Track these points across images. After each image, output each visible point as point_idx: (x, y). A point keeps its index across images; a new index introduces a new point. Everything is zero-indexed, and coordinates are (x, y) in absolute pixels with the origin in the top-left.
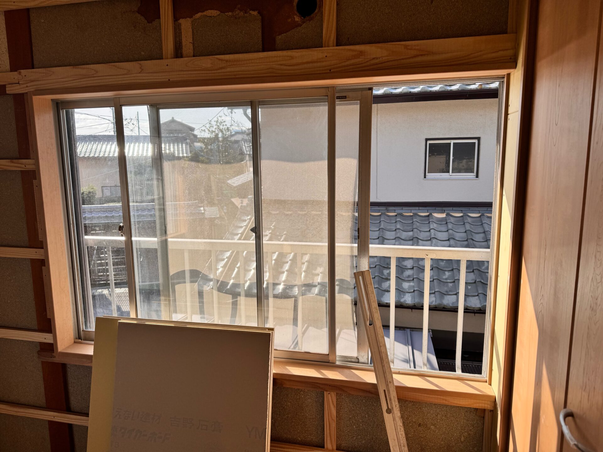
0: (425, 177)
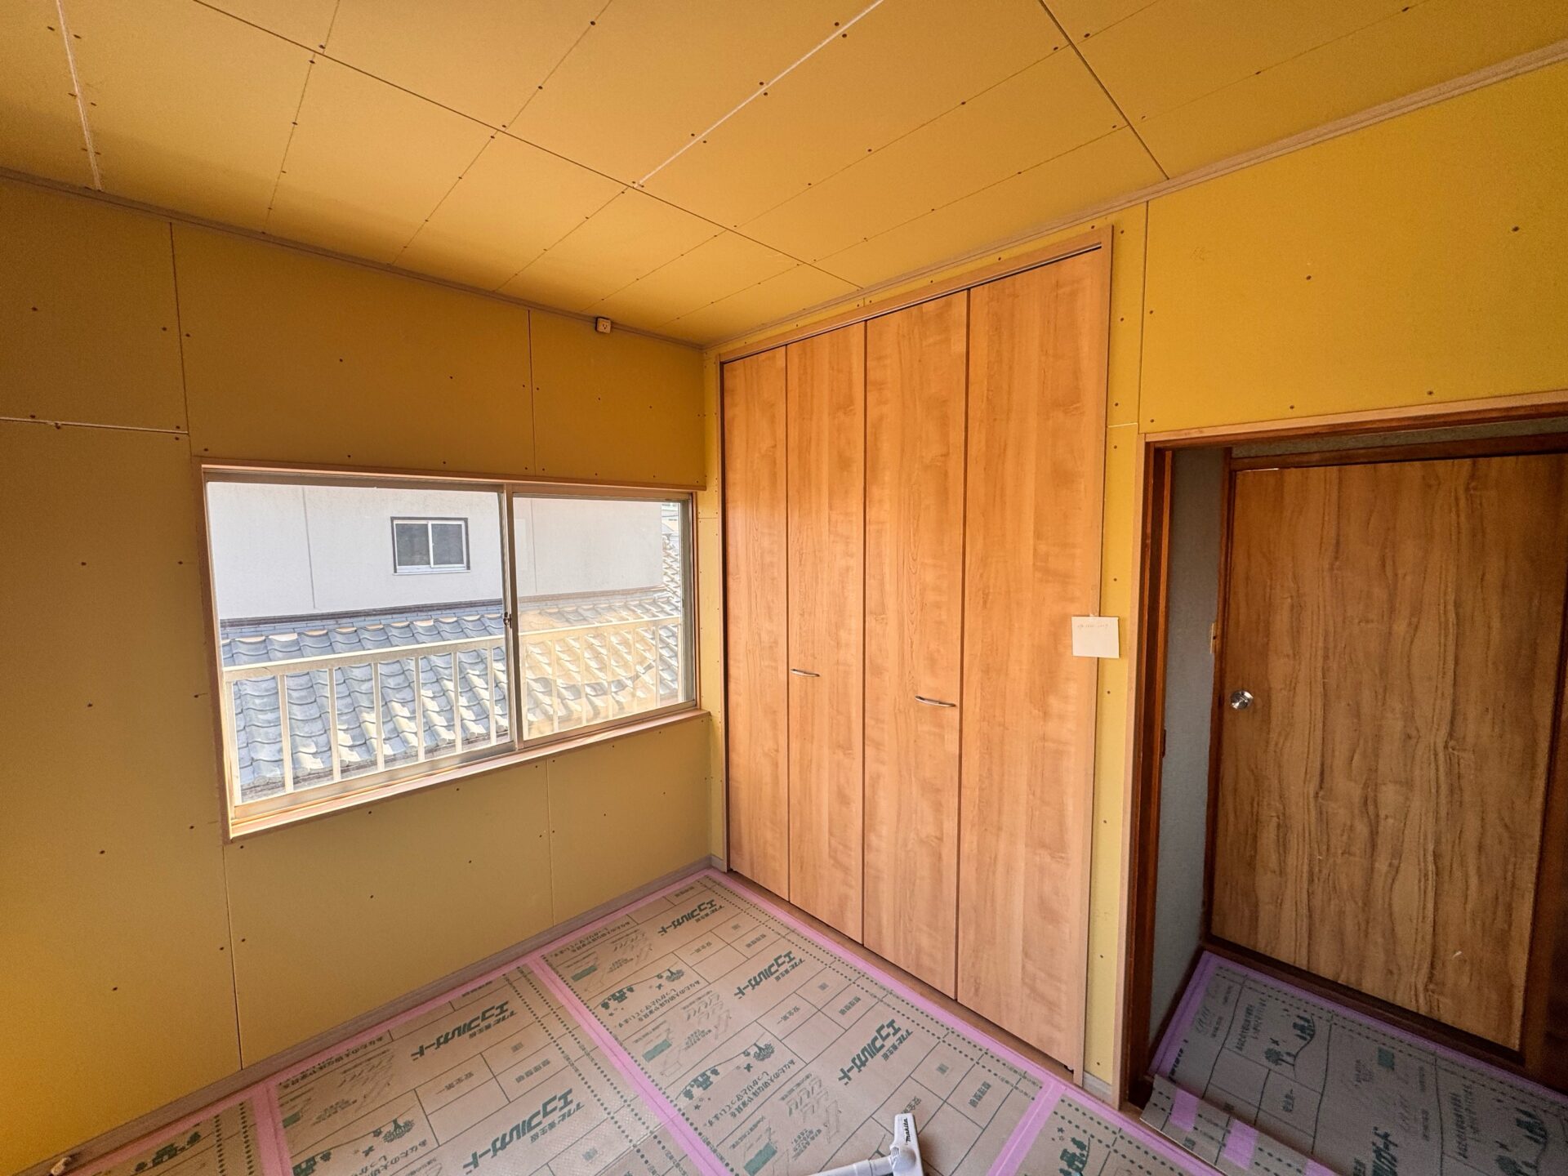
0: (395, 572)
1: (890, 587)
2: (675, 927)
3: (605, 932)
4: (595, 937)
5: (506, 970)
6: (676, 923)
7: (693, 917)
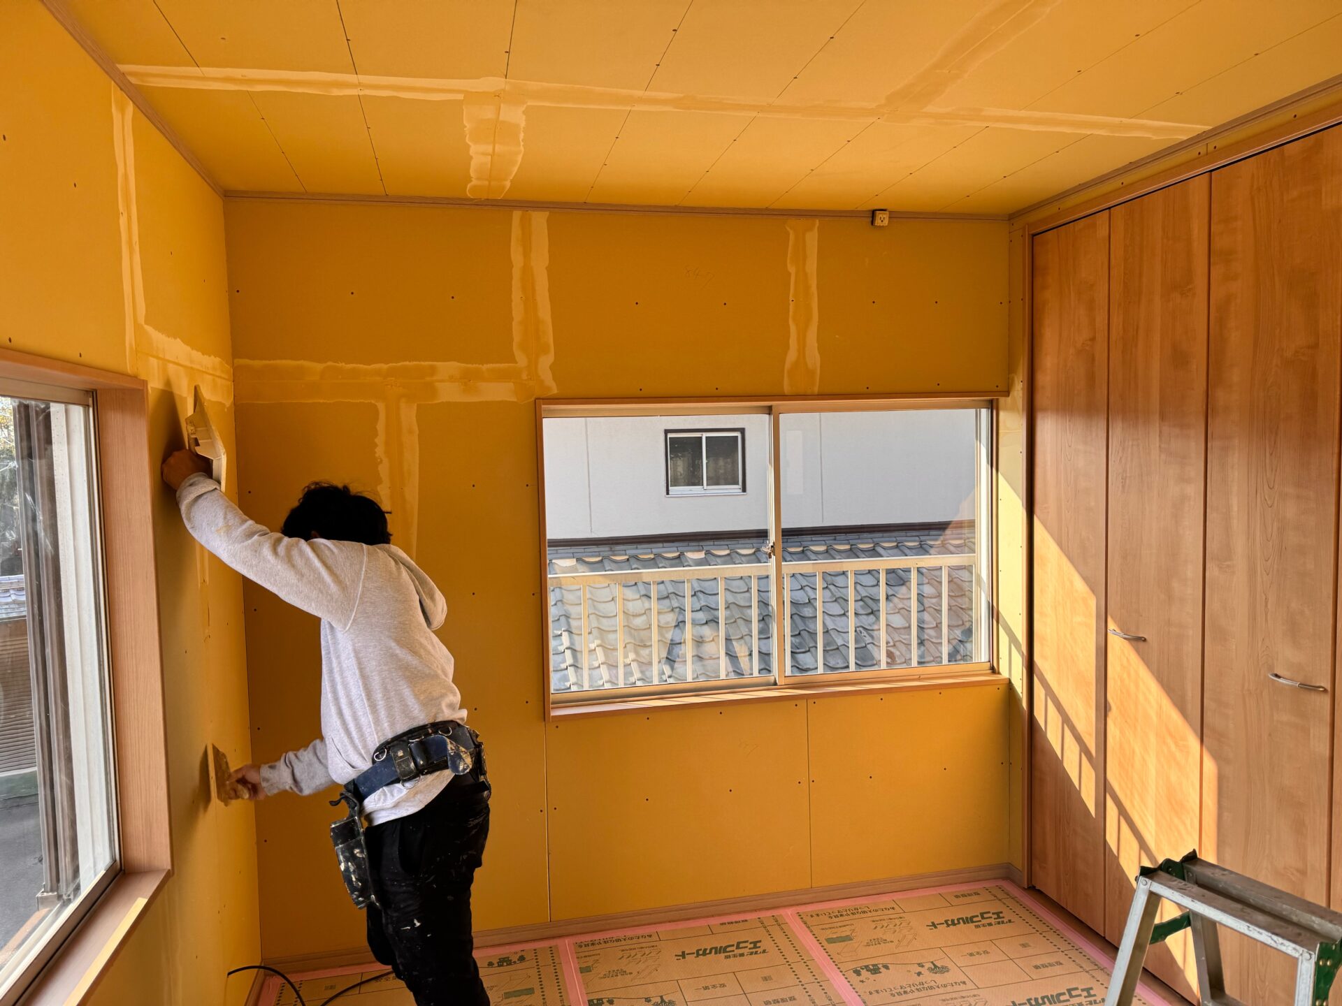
0: (668, 493)
1: (1238, 524)
2: (948, 925)
3: (866, 909)
4: (855, 911)
5: (763, 915)
6: (950, 923)
7: (973, 922)
